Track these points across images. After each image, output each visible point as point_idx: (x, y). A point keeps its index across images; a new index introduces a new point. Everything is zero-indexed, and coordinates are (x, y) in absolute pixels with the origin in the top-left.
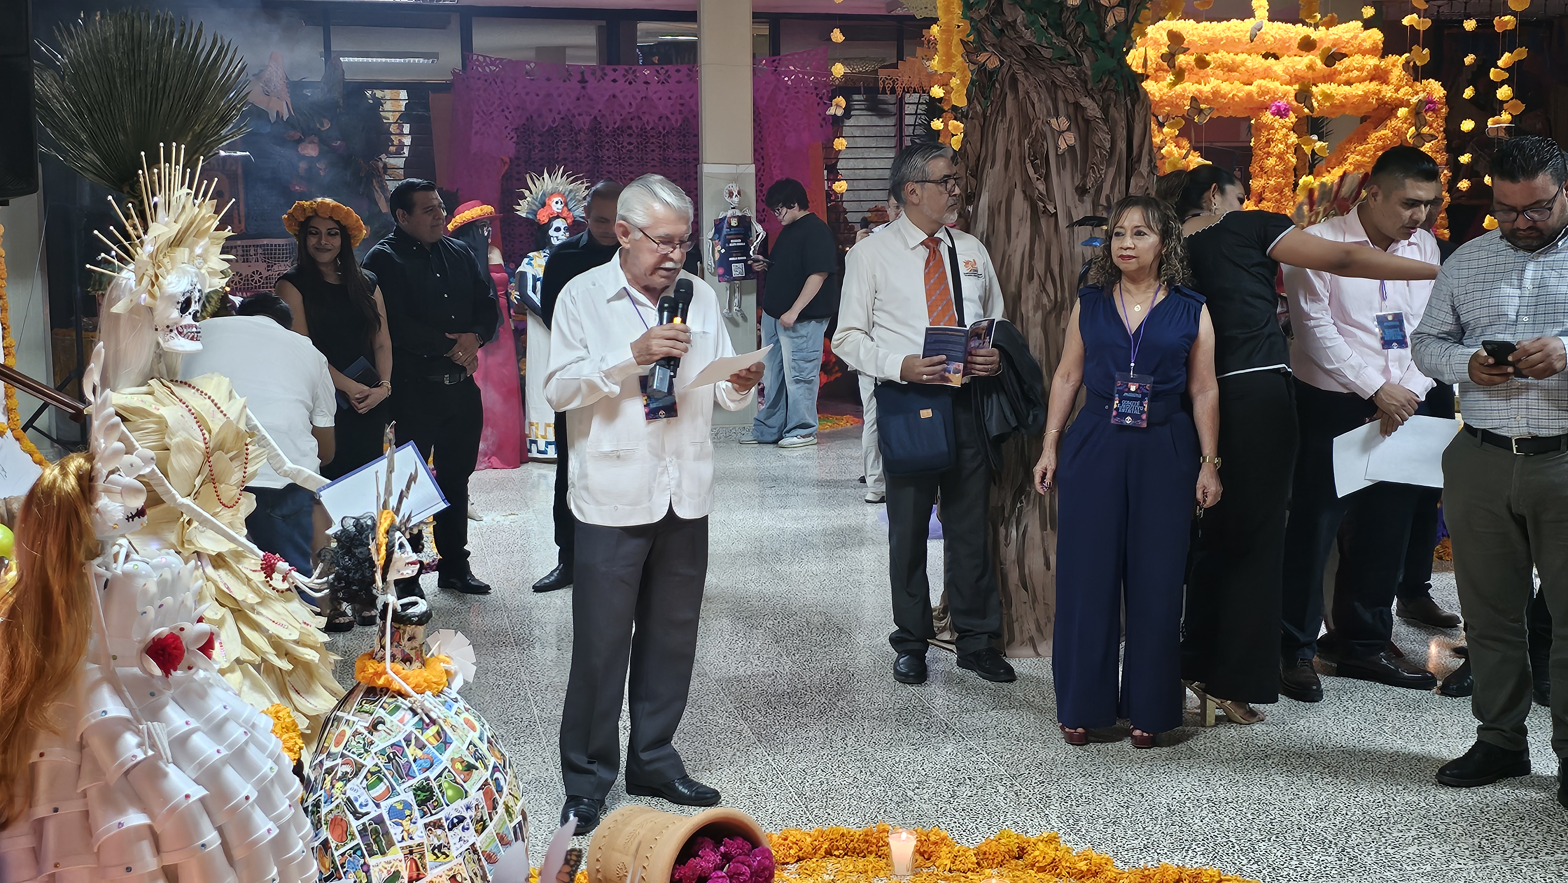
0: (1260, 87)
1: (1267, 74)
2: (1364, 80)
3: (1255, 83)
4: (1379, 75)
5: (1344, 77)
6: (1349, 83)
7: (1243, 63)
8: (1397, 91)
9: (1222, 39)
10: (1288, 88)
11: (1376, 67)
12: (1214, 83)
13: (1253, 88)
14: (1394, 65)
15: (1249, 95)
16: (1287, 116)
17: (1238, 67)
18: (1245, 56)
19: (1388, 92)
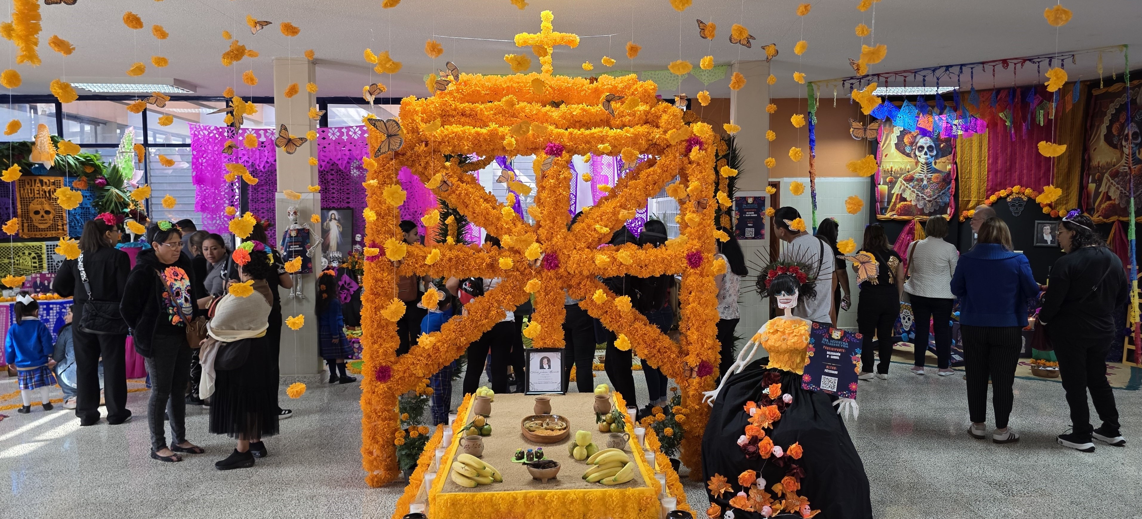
1: (546, 119)
2: (637, 124)
4: (651, 121)
5: (618, 122)
6: (622, 126)
7: (523, 109)
8: (665, 132)
9: (504, 89)
10: (562, 131)
12: (493, 126)
14: (665, 112)
16: (560, 155)
17: (519, 114)
18: (525, 103)
19: (657, 134)
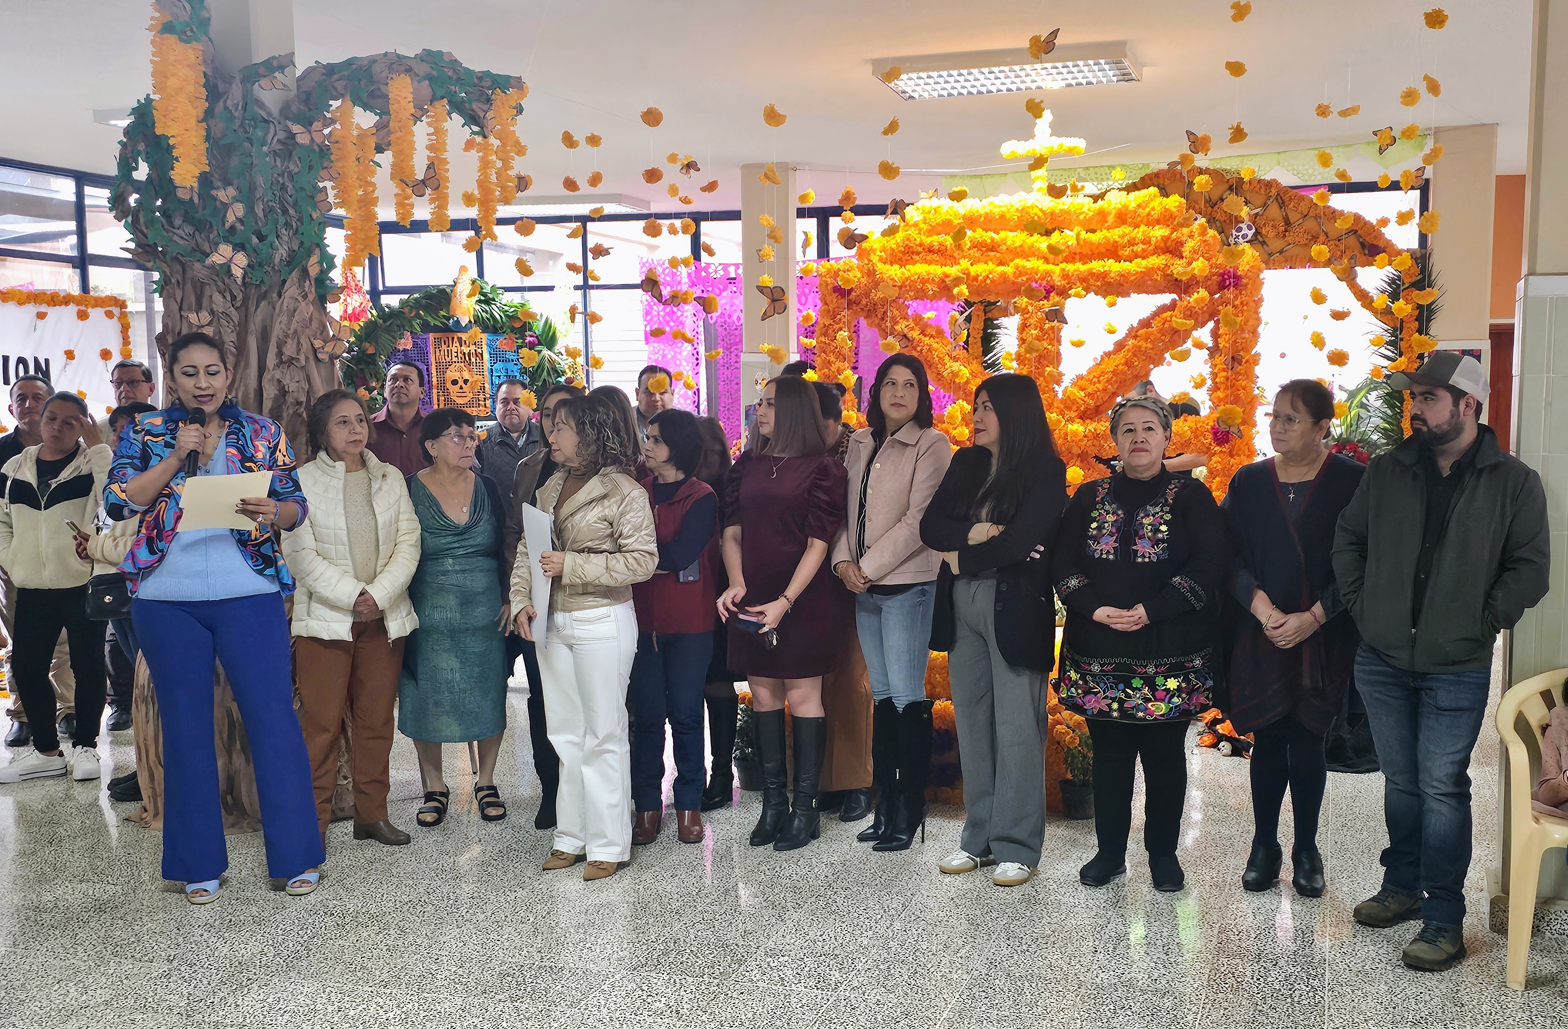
0: (1017, 267)
1: (1029, 252)
2: (1152, 255)
3: (1011, 264)
5: (1127, 252)
6: (1132, 258)
7: (1004, 241)
9: (981, 216)
10: (1050, 267)
11: (1165, 239)
12: (965, 263)
13: (1009, 270)
15: (1003, 275)
17: (997, 246)
18: (1006, 233)
19: (1178, 266)
